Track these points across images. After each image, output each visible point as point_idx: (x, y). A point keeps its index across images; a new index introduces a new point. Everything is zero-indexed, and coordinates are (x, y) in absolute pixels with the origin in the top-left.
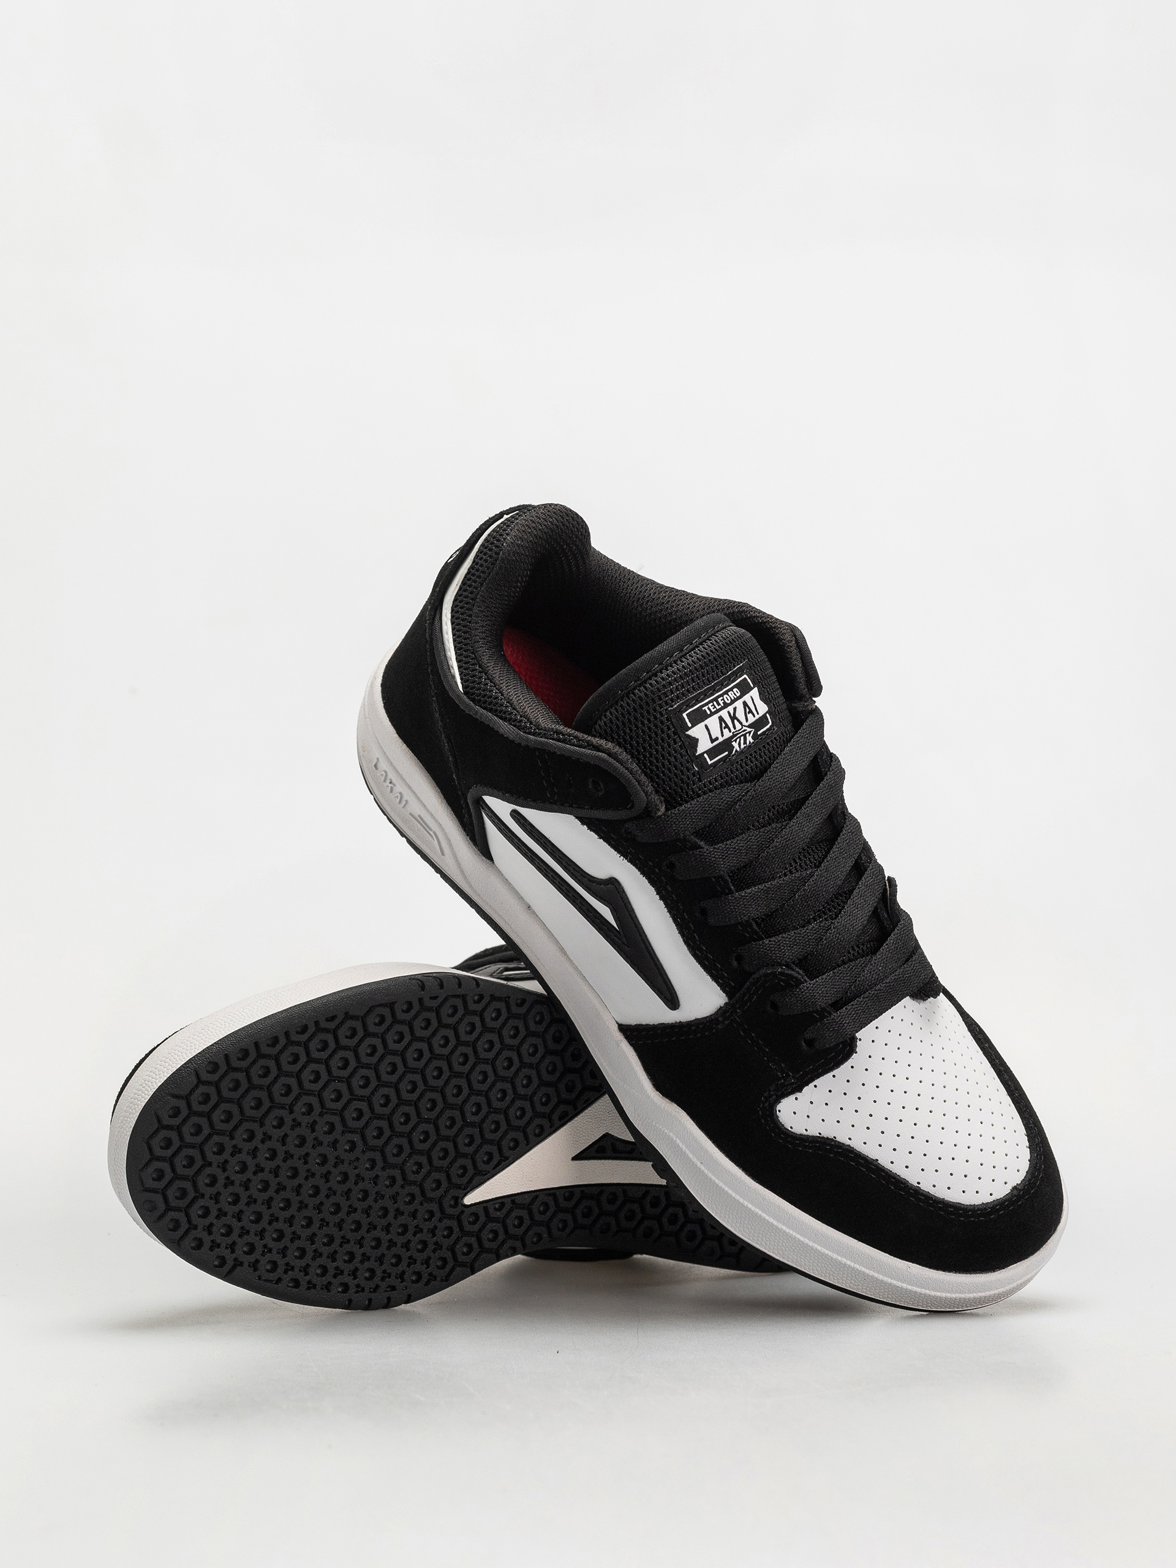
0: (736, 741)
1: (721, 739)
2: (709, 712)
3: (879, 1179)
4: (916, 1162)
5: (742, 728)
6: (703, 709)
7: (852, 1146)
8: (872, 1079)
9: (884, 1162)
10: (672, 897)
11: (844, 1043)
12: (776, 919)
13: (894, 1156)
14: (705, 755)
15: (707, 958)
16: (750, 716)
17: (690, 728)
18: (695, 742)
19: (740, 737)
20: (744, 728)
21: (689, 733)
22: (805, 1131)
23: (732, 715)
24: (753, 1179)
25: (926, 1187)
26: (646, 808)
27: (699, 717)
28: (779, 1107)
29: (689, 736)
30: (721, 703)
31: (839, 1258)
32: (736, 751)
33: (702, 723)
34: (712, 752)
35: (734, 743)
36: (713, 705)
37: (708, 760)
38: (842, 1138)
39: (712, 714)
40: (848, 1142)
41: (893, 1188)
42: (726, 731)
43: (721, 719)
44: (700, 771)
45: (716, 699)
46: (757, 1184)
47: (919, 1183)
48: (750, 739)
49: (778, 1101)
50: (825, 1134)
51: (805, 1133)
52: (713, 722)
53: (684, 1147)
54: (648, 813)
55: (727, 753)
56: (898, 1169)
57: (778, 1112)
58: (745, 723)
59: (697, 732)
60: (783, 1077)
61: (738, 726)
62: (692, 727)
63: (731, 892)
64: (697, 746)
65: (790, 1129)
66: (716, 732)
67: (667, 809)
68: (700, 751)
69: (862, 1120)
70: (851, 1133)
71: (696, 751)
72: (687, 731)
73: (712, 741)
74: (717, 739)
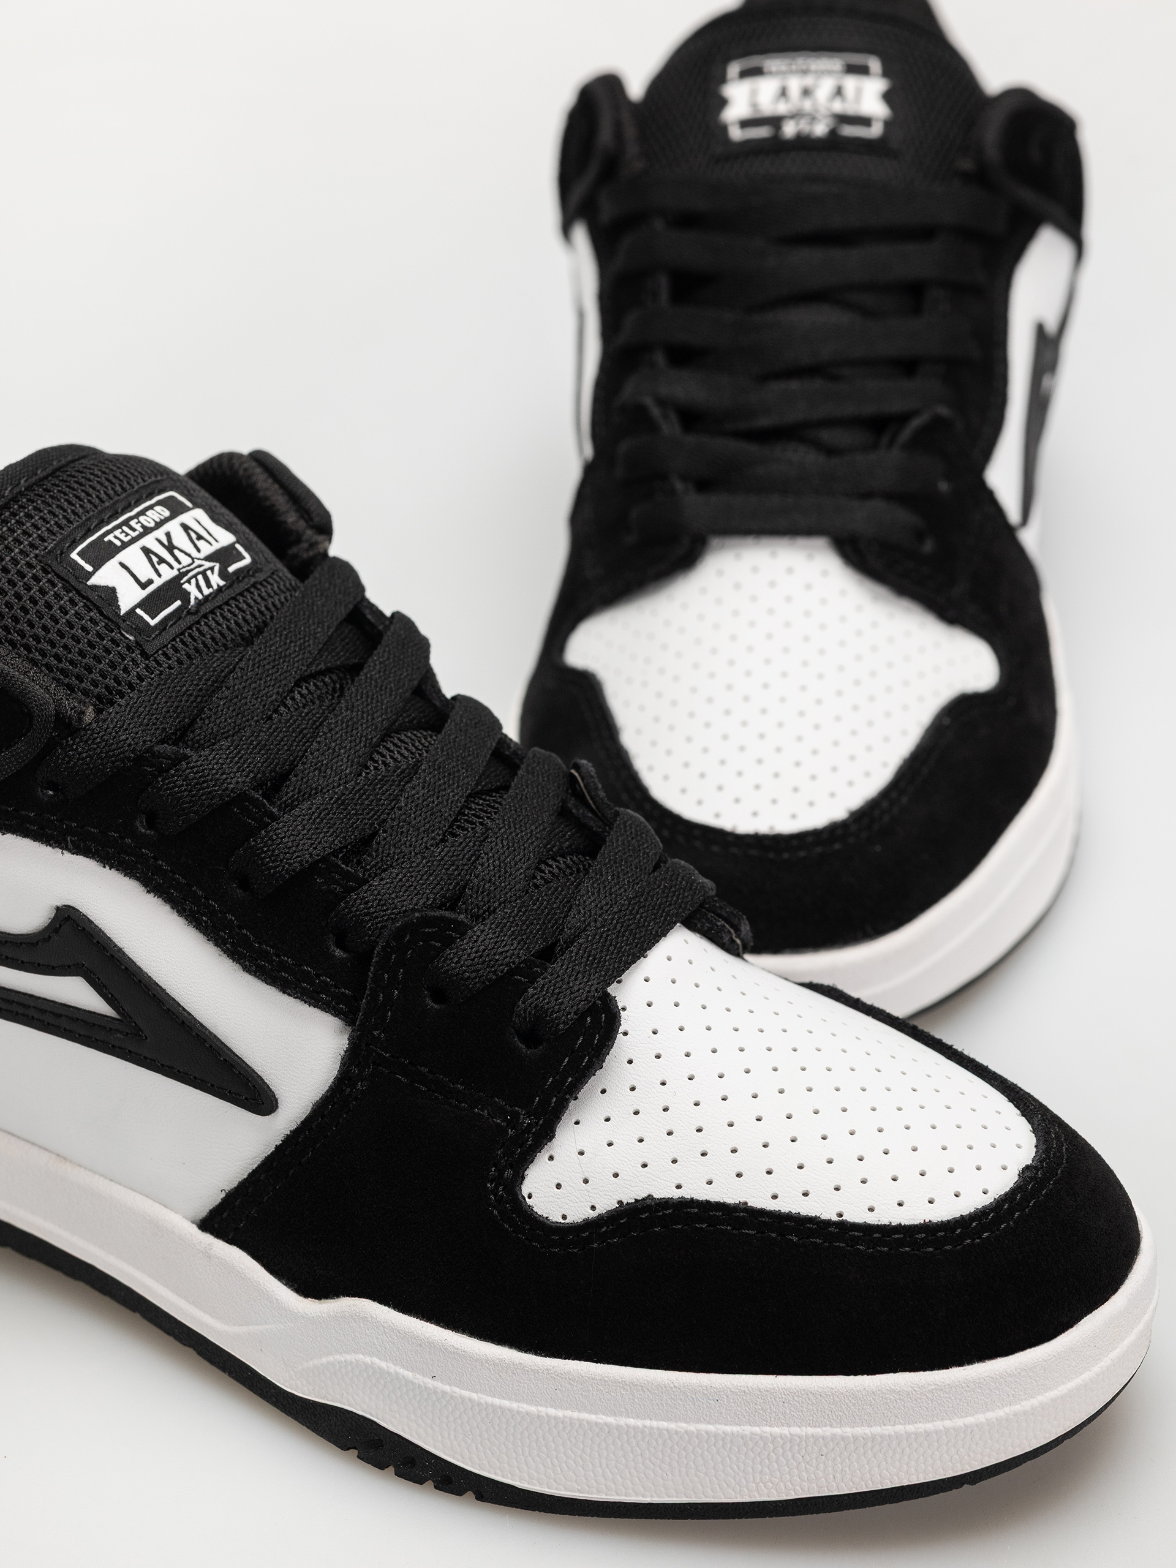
0: (189, 581)
1: (158, 582)
2: (118, 543)
3: (763, 1233)
4: (819, 1179)
5: (193, 562)
6: (106, 539)
7: (688, 1196)
8: (674, 1068)
9: (760, 1201)
10: (174, 879)
11: (593, 1010)
12: (380, 850)
13: (771, 1184)
14: (139, 611)
15: (282, 966)
16: (201, 544)
17: (90, 575)
18: (110, 594)
19: (195, 576)
20: (197, 562)
21: (94, 581)
22: (592, 1212)
23: (166, 543)
24: (536, 1354)
25: (856, 1215)
26: (58, 713)
27: (102, 554)
28: (525, 1190)
29: (95, 588)
30: (138, 527)
31: (757, 1430)
32: (196, 598)
33: (112, 561)
34: (152, 604)
35: (186, 586)
36: (123, 531)
37: (147, 617)
38: (664, 1190)
39: (125, 545)
40: (676, 1194)
41: (795, 1239)
42: (163, 568)
43: (147, 551)
44: (139, 639)
45: (126, 523)
46: (548, 1359)
47: (840, 1215)
48: (216, 580)
49: (520, 1178)
50: (628, 1198)
51: (592, 1214)
52: (132, 556)
53: (391, 1365)
54: (66, 726)
55: (178, 603)
56: (790, 1204)
57: (527, 1199)
58: (194, 553)
59: (107, 576)
60: (509, 1122)
61: (186, 561)
62: (96, 568)
63: (274, 818)
64: (116, 599)
65: (563, 1221)
66: (144, 571)
67: (98, 711)
68: (124, 608)
69: (686, 1144)
70: (677, 1174)
71: (118, 607)
72: (88, 579)
73: (143, 586)
74: (150, 582)
